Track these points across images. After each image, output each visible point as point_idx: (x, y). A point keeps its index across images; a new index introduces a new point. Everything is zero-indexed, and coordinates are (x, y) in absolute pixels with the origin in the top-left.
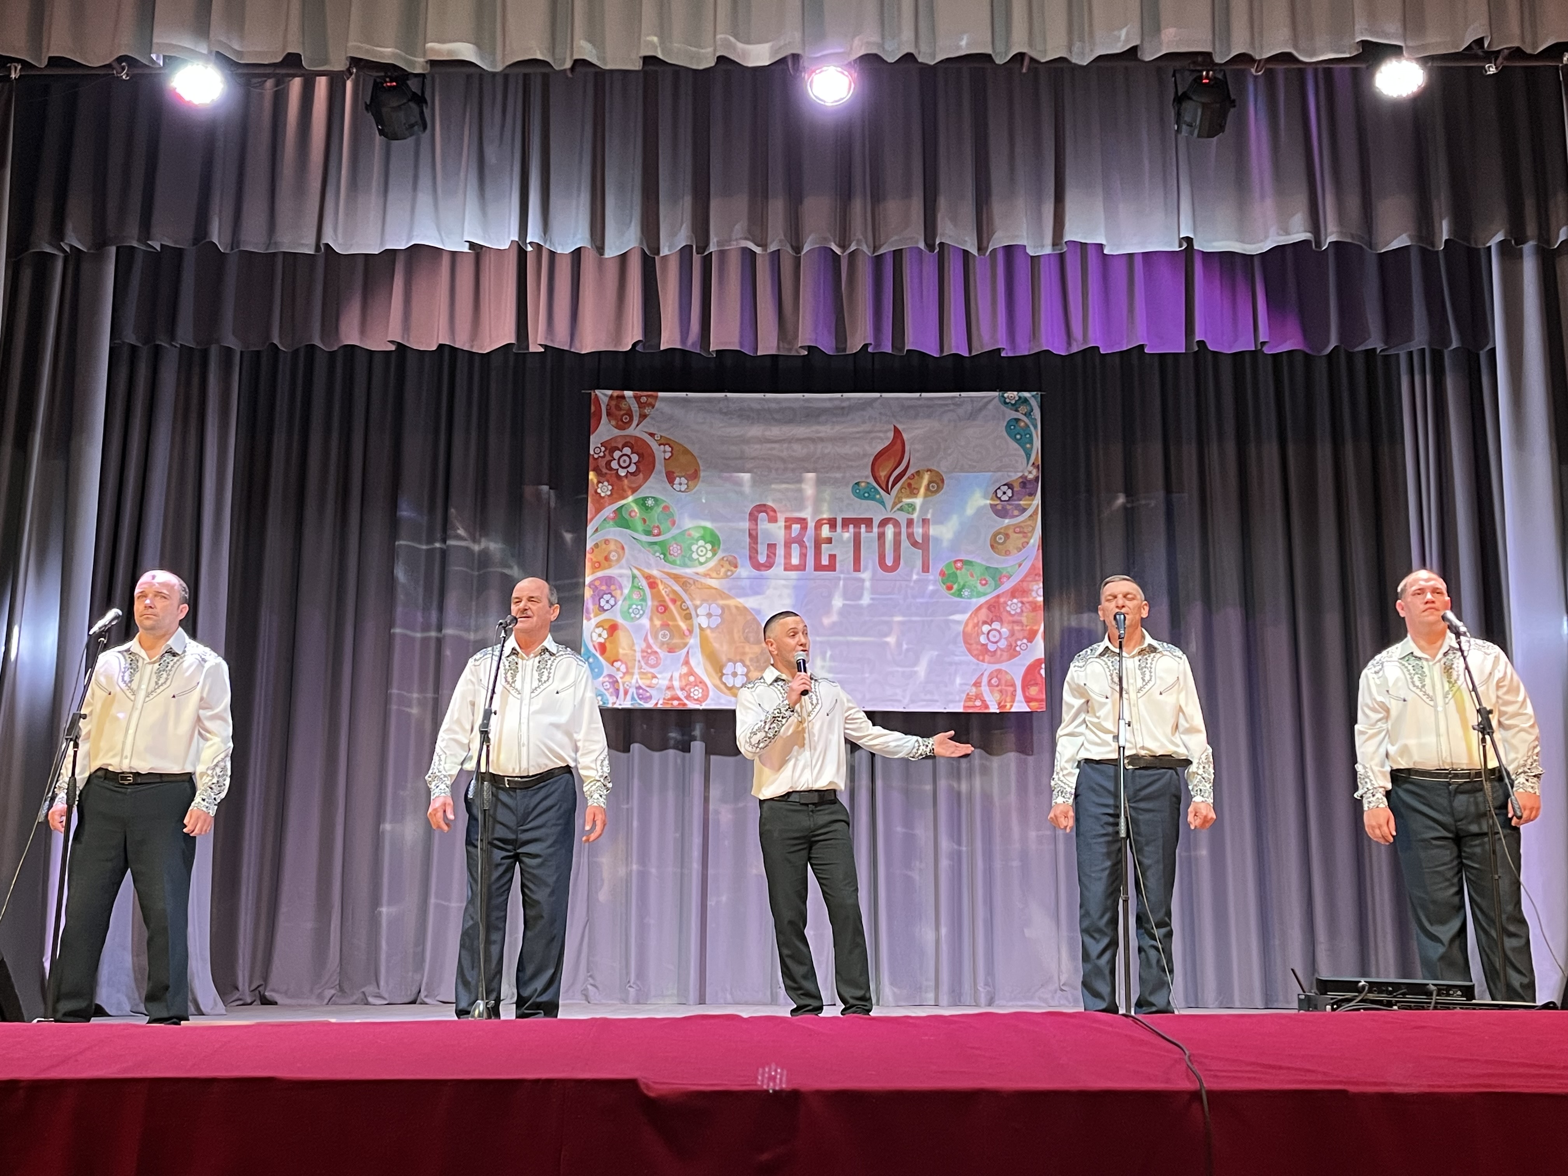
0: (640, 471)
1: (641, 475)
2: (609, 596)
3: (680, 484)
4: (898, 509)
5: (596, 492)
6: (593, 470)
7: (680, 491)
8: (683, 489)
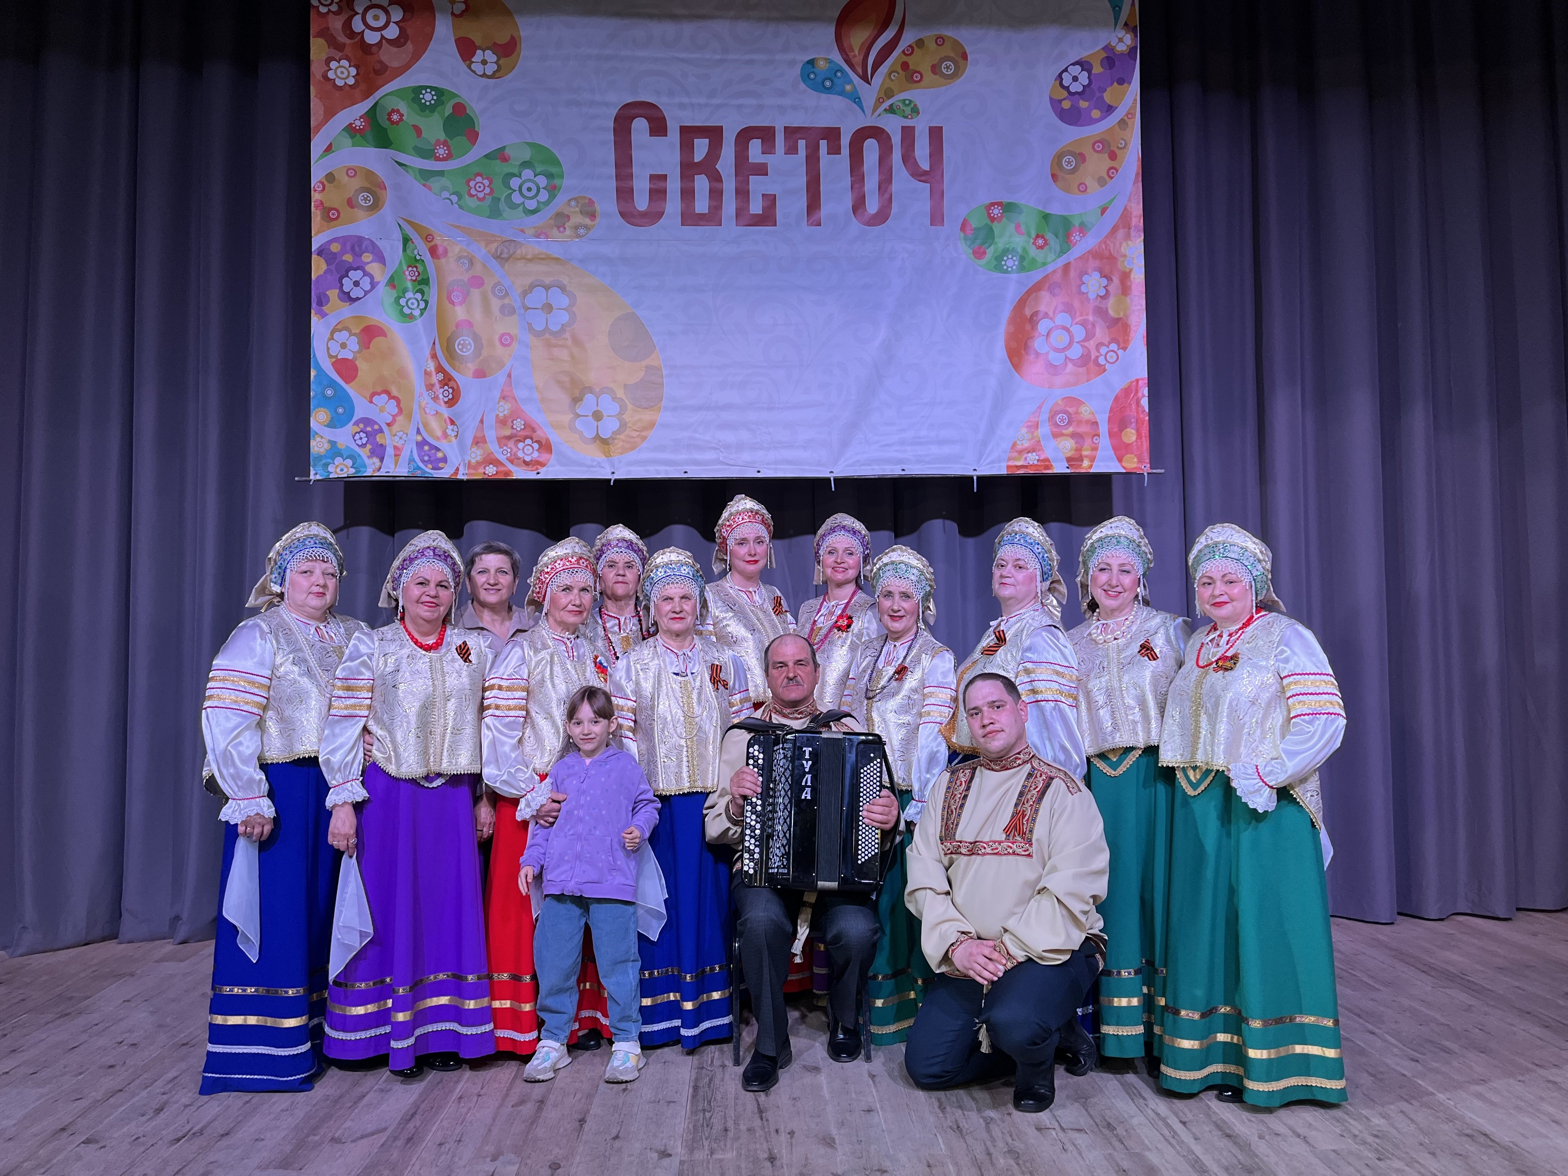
0: (407, 39)
1: (409, 46)
2: (360, 273)
3: (484, 62)
4: (885, 110)
5: (325, 77)
6: (319, 35)
7: (484, 75)
8: (489, 73)
